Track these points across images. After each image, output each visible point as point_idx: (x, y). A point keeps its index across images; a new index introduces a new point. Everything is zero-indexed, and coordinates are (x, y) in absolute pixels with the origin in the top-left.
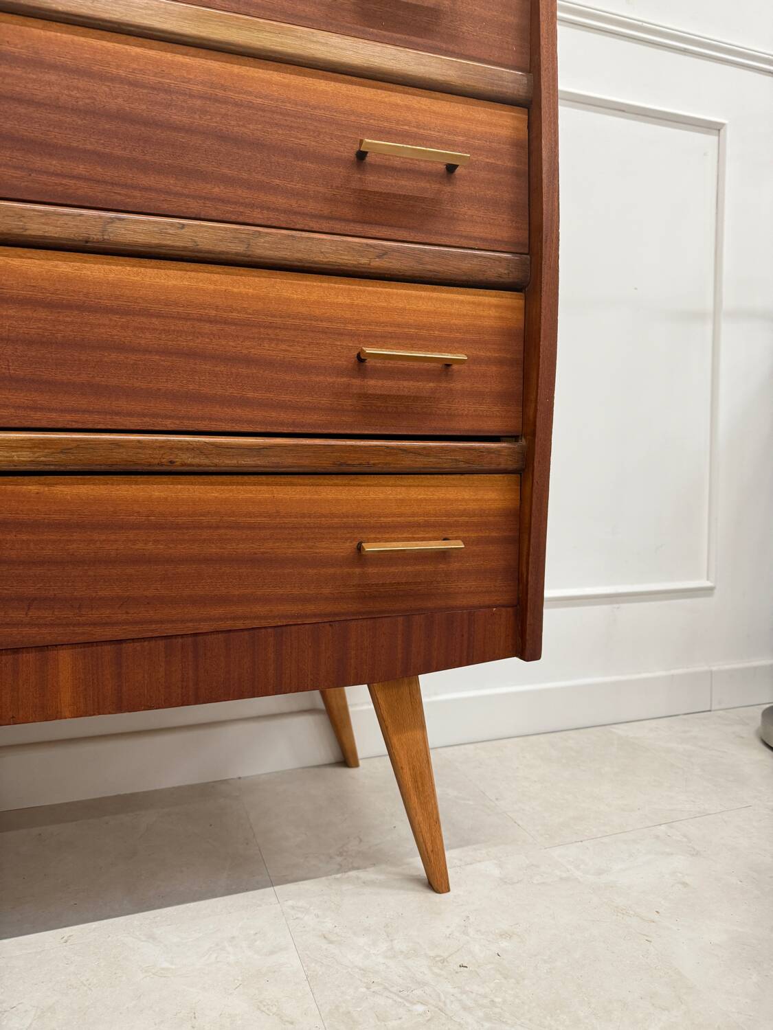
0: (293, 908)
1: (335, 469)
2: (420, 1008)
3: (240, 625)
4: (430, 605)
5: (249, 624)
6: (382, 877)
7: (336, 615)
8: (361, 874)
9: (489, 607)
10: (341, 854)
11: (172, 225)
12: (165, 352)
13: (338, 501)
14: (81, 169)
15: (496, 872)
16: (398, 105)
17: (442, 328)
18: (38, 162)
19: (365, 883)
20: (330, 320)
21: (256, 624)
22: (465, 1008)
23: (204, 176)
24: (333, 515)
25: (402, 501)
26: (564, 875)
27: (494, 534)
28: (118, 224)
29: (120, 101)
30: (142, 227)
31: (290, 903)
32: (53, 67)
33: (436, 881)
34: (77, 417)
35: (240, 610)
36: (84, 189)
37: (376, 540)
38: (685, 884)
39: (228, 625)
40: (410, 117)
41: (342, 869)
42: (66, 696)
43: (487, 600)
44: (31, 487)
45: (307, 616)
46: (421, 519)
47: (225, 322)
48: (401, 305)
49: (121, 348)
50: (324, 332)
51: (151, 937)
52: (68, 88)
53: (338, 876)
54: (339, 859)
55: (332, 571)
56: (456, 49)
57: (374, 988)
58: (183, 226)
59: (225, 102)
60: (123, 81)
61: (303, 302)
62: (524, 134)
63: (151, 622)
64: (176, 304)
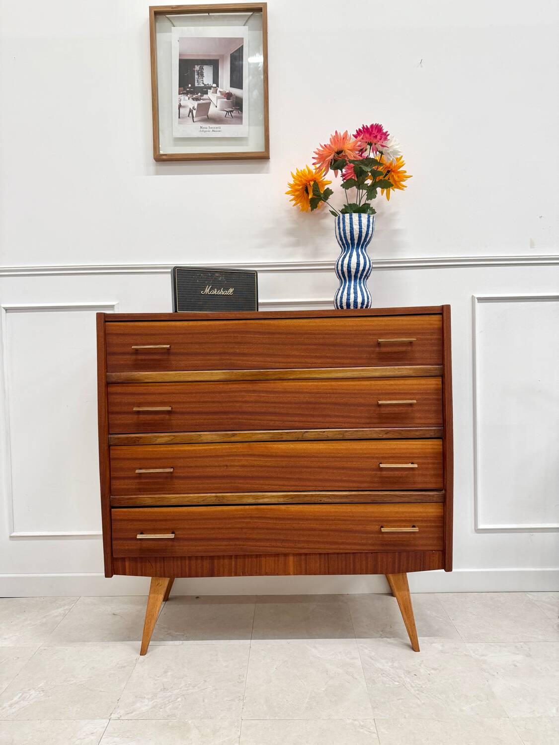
0: (361, 646)
1: (372, 502)
2: (397, 683)
3: (341, 551)
4: (408, 548)
5: (344, 551)
6: (396, 642)
7: (373, 550)
8: (388, 639)
9: (432, 551)
10: (382, 631)
11: (321, 432)
12: (319, 467)
13: (373, 512)
14: (297, 419)
15: (440, 648)
16: (392, 384)
17: (410, 454)
18: (285, 418)
19: (389, 643)
20: (369, 454)
21: (347, 551)
22: (412, 686)
23: (330, 416)
24: (371, 517)
25: (397, 513)
26: (467, 653)
27: (433, 524)
28: (306, 433)
29: (307, 398)
30: (313, 434)
31: (361, 645)
32: (290, 392)
33: (415, 647)
34: (295, 488)
35: (342, 547)
36: (297, 424)
37: (387, 526)
38: (516, 666)
39: (338, 551)
40: (396, 387)
41: (381, 637)
42: (292, 569)
43: (431, 548)
44: (283, 507)
45: (364, 550)
46: (404, 519)
47: (337, 457)
48: (394, 447)
49: (307, 467)
50: (368, 458)
51: (315, 647)
52: (293, 397)
53: (380, 639)
54: (381, 633)
55: (372, 535)
56: (414, 362)
57: (384, 675)
58: (324, 432)
59: (336, 393)
60: (307, 393)
61: (361, 449)
62: (440, 386)
63: (315, 549)
64: (322, 453)
